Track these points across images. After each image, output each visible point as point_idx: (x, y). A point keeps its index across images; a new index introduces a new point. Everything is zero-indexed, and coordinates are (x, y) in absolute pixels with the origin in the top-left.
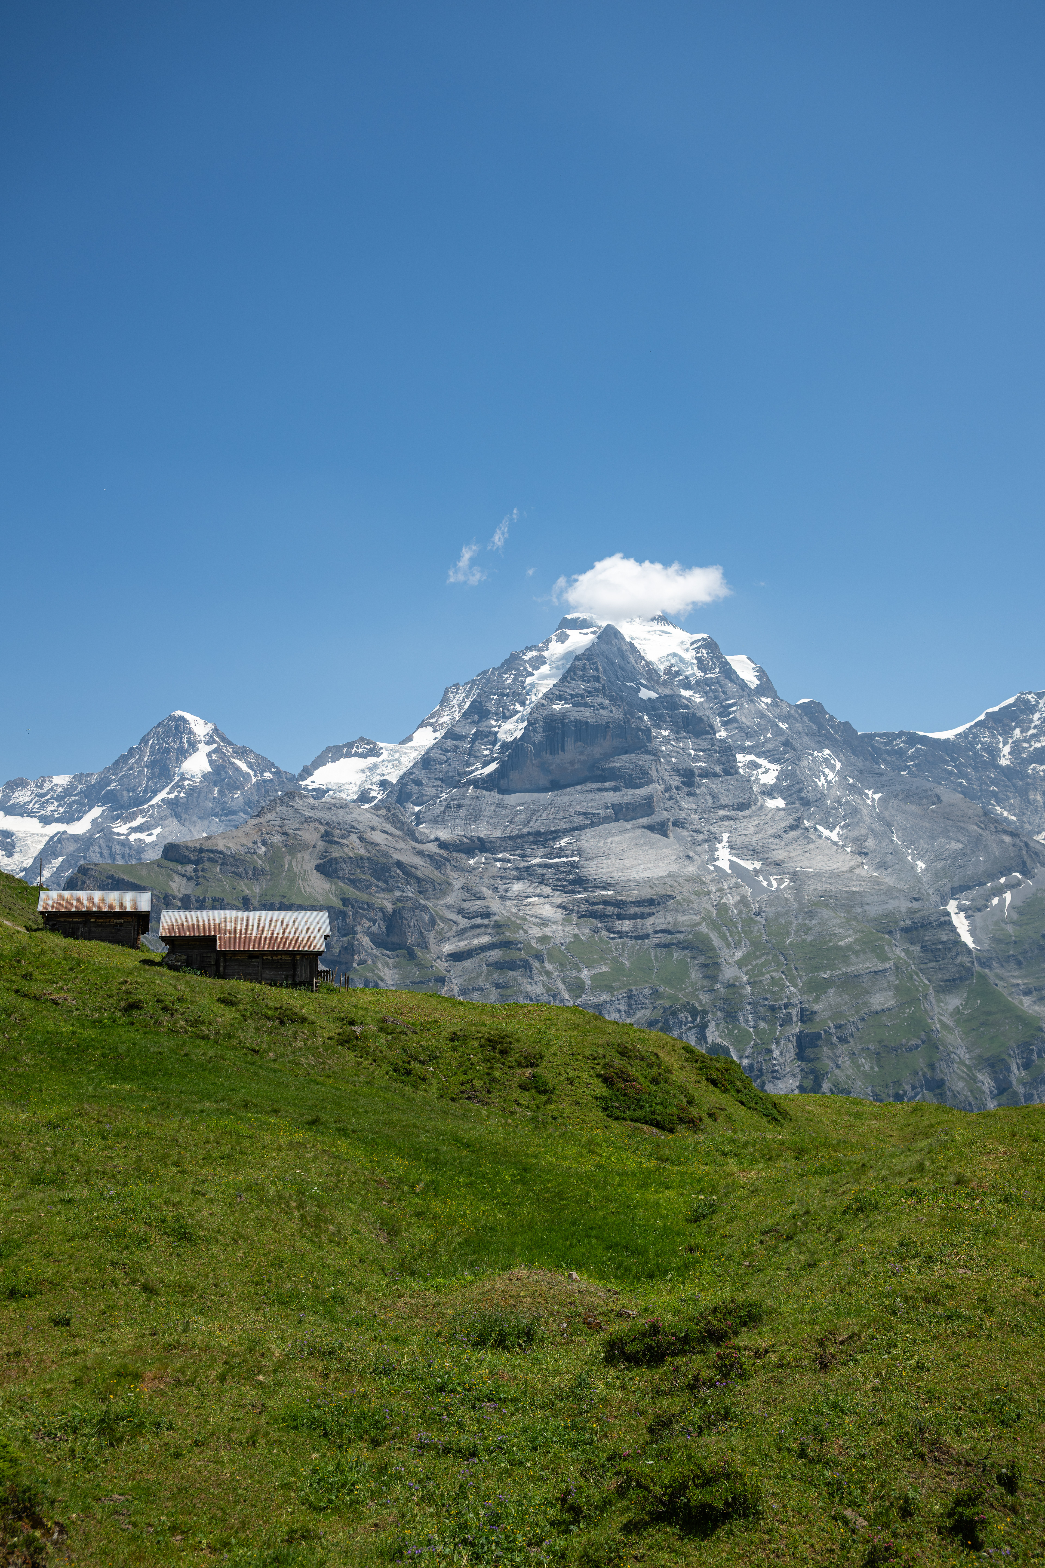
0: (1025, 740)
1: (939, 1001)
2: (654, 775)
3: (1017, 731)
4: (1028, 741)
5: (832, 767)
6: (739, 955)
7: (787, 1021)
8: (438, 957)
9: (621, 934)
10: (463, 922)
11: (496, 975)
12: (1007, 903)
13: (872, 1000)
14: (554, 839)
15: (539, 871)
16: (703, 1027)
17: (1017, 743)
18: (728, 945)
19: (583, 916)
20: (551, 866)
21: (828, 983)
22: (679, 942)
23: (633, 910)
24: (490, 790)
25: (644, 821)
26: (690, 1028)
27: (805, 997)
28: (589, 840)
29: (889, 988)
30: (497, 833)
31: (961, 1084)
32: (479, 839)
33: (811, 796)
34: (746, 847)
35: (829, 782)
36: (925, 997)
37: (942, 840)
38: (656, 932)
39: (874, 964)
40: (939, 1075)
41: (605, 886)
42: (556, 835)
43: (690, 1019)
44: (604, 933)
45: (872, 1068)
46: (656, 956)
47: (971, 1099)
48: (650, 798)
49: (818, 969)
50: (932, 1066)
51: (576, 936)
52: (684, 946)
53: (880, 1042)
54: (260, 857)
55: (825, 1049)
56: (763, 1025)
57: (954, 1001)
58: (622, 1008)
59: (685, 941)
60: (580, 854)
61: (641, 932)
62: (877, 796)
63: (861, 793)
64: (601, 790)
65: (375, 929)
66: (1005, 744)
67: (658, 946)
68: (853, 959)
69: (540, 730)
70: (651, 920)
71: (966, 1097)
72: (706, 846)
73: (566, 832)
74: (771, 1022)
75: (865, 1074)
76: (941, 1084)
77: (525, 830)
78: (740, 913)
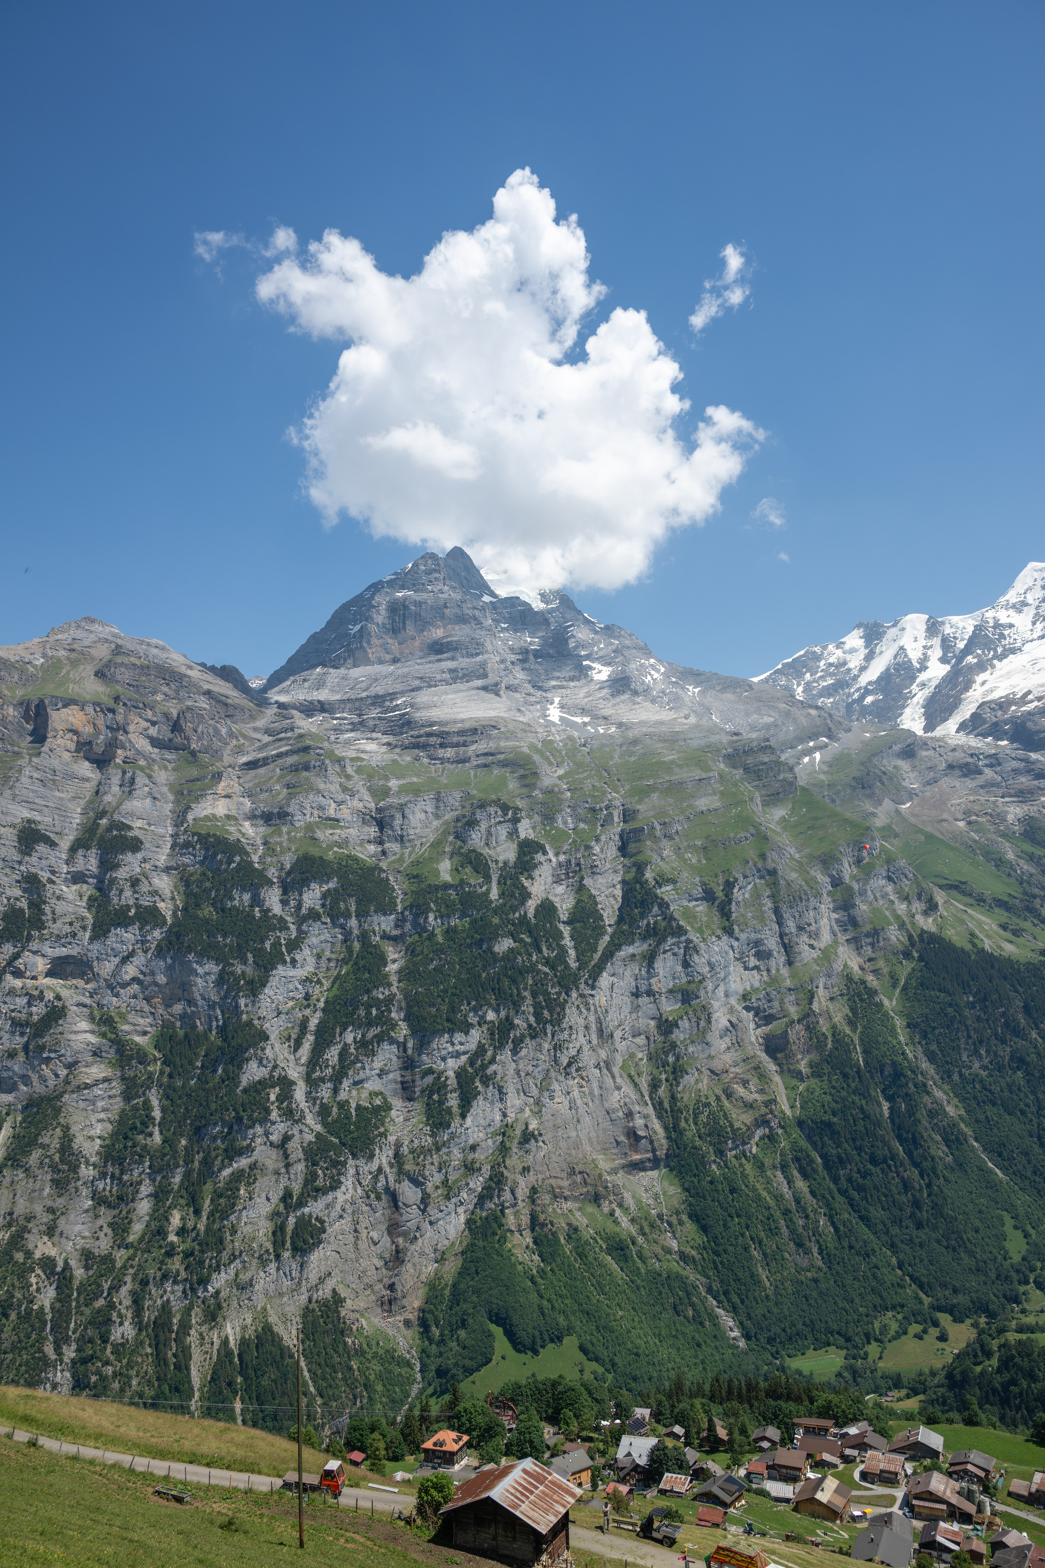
0: (814, 681)
1: (765, 813)
2: (489, 647)
3: (808, 676)
4: (817, 682)
5: (658, 671)
6: (561, 772)
7: (607, 821)
8: (230, 766)
9: (442, 760)
10: (266, 739)
11: (288, 778)
12: (817, 760)
13: (697, 803)
14: (392, 700)
15: (371, 723)
16: (516, 820)
17: (808, 684)
18: (551, 764)
19: (406, 748)
20: (385, 719)
21: (652, 789)
22: (500, 762)
23: (455, 739)
24: (337, 668)
25: (479, 683)
26: (500, 822)
27: (628, 800)
28: (423, 697)
29: (715, 794)
30: (338, 697)
31: (794, 875)
32: (319, 701)
33: (640, 689)
34: (576, 706)
35: (655, 680)
36: (751, 799)
37: (755, 716)
38: (478, 756)
39: (698, 774)
40: (770, 865)
41: (431, 725)
42: (393, 696)
43: (500, 813)
44: (426, 761)
45: (699, 861)
46: (475, 775)
47: (806, 888)
48: (483, 665)
49: (641, 778)
50: (763, 856)
51: (394, 761)
52: (504, 764)
53: (707, 838)
54: (35, 667)
55: (648, 843)
56: (582, 825)
57: (779, 813)
58: (429, 810)
59: (506, 760)
60: (412, 706)
61: (461, 757)
62: (696, 690)
63: (683, 688)
64: (439, 660)
65: (153, 731)
66: (798, 685)
67: (478, 766)
68: (677, 770)
69: (383, 612)
70: (474, 747)
71: (801, 886)
72: (538, 707)
73: (403, 693)
74: (592, 823)
75: (692, 867)
76: (773, 873)
77: (364, 694)
78: (566, 745)
